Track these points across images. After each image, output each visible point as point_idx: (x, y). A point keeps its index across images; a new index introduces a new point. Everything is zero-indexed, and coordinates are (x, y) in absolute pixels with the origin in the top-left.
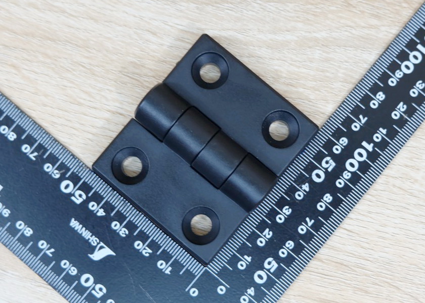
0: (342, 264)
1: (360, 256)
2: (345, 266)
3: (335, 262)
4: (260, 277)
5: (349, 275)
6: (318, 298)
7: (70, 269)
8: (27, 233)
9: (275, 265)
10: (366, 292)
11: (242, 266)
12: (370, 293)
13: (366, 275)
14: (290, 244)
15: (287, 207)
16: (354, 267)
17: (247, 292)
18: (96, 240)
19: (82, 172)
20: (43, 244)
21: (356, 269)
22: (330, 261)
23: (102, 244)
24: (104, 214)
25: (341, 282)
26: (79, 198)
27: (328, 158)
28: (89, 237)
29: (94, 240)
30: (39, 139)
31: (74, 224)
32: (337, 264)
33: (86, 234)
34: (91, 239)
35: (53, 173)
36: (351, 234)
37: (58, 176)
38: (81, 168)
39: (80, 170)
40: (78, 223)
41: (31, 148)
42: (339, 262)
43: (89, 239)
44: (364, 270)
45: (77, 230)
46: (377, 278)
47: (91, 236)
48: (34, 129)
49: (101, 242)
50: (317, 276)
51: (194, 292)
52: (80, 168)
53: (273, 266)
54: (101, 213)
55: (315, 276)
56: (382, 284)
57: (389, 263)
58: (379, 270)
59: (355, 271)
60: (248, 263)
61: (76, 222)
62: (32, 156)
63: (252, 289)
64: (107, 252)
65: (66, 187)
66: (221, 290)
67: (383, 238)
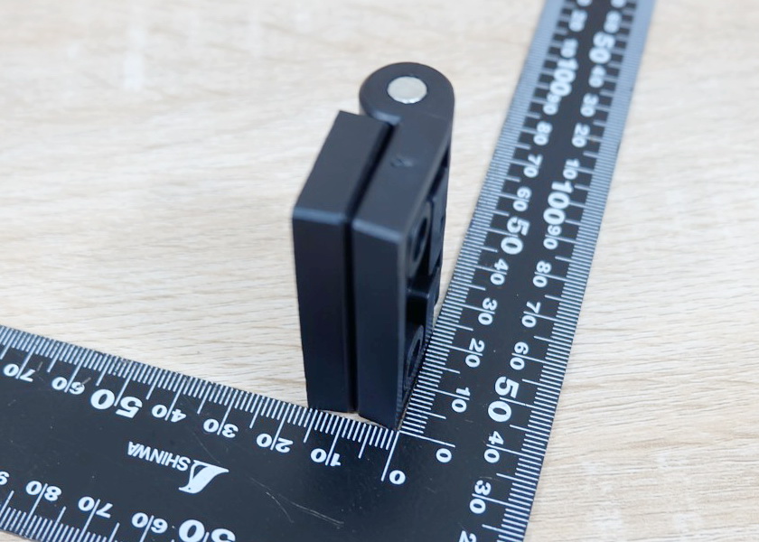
0: (634, 380)
1: (655, 359)
2: (641, 380)
3: (622, 381)
4: (500, 411)
5: (656, 391)
6: (626, 444)
7: (152, 525)
8: (51, 496)
9: (514, 386)
10: (700, 406)
11: (459, 405)
12: (706, 406)
13: (683, 383)
14: (521, 347)
15: (487, 300)
16: (656, 376)
17: (490, 443)
18: (185, 461)
19: (122, 369)
20: (87, 504)
21: (661, 379)
22: (611, 381)
23: (197, 463)
24: (184, 416)
25: (650, 405)
26: (129, 408)
27: (514, 220)
28: (170, 460)
29: (180, 463)
30: (30, 350)
31: (135, 450)
32: (627, 383)
33: (164, 458)
34: (175, 462)
35: (71, 387)
36: (622, 333)
37: (81, 390)
38: (119, 364)
39: (117, 368)
40: (142, 447)
41: (20, 367)
42: (626, 378)
43: (171, 464)
44: (676, 377)
45: (145, 457)
46: (702, 380)
47: (174, 458)
48: (18, 338)
49: (195, 461)
50: (604, 411)
51: (398, 478)
52: (116, 365)
53: (512, 387)
54: (178, 416)
55: (600, 412)
56: (717, 386)
57: (708, 353)
58: (699, 368)
59: (663, 382)
60: (468, 399)
61: (138, 445)
62: (25, 378)
63: (496, 433)
64: (211, 471)
65: (102, 400)
66: (444, 456)
67: (676, 321)
